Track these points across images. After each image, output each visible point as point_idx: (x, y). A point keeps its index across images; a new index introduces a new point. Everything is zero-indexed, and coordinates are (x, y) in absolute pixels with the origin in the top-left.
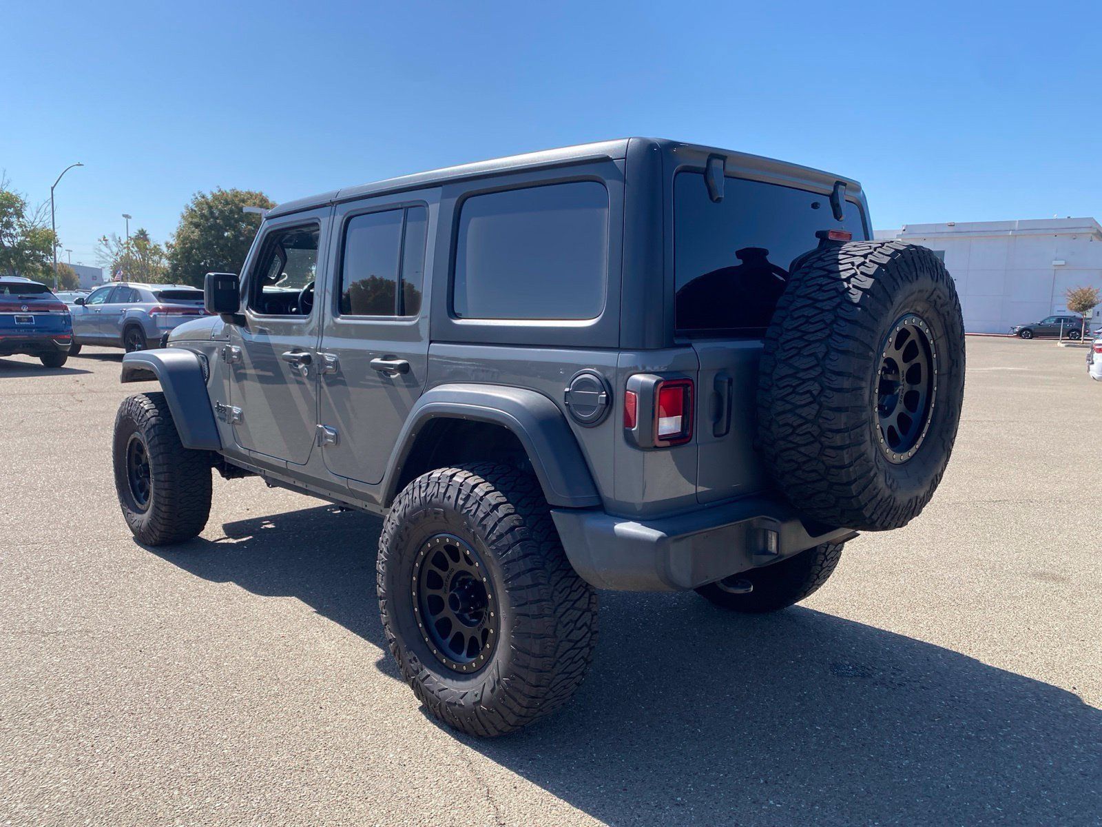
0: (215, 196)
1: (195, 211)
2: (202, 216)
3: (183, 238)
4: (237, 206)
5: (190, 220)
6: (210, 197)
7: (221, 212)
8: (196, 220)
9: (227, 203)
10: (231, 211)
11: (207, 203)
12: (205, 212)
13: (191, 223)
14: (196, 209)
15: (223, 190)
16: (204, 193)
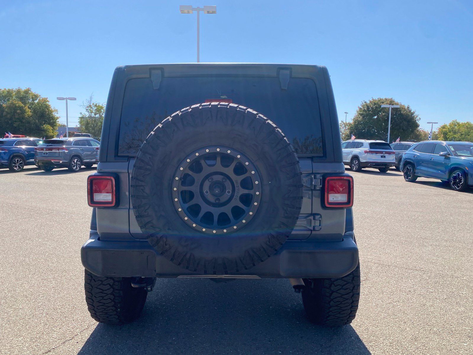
0: (371, 102)
1: (361, 109)
2: (364, 110)
3: (355, 120)
4: (379, 105)
5: (359, 112)
6: (368, 102)
7: (372, 108)
8: (361, 113)
9: (375, 104)
10: (376, 107)
11: (367, 105)
12: (366, 109)
13: (360, 114)
14: (362, 108)
15: (374, 99)
16: (366, 101)
